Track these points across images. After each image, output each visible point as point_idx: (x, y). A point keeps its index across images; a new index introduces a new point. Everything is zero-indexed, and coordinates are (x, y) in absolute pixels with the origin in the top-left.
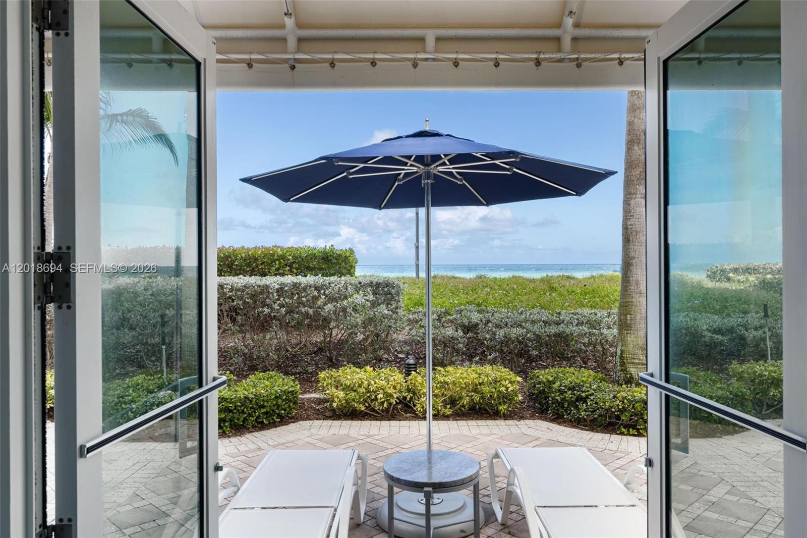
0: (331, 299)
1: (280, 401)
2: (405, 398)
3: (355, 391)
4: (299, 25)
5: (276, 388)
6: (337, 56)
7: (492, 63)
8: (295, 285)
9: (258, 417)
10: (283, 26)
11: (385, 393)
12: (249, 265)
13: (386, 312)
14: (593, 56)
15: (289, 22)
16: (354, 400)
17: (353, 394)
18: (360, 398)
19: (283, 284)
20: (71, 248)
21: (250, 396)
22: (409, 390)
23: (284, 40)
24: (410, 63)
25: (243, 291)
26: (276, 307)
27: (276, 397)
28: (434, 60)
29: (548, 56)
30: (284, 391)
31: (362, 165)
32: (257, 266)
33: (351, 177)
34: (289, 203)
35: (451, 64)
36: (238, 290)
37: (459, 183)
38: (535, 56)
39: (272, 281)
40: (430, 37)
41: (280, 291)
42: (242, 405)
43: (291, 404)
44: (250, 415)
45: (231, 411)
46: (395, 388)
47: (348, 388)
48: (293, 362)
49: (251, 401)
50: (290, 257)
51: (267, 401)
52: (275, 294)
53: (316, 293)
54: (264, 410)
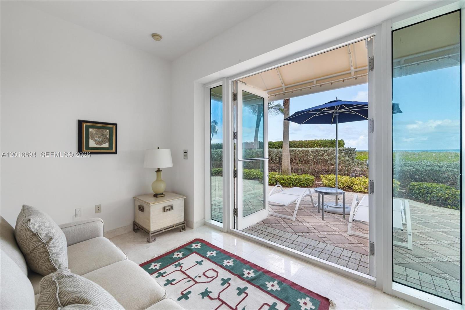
0: (328, 154)
1: (307, 181)
2: (350, 185)
3: (331, 181)
4: (285, 85)
5: (306, 177)
6: (293, 90)
7: (330, 84)
8: (317, 150)
9: (300, 184)
10: (282, 86)
11: (341, 182)
12: (307, 145)
13: (348, 159)
14: (360, 75)
15: (283, 85)
16: (331, 184)
17: (331, 182)
18: (333, 183)
19: (313, 150)
20: (237, 131)
21: (298, 178)
22: (351, 183)
23: (283, 89)
24: (309, 88)
25: (301, 152)
26: (311, 156)
27: (306, 179)
28: (316, 86)
29: (346, 78)
30: (309, 178)
31: (319, 112)
32: (309, 146)
33: (316, 116)
34: (301, 125)
35: (320, 86)
36: (300, 151)
37: (354, 114)
38: (342, 79)
39: (310, 149)
40: (315, 81)
41: (312, 152)
42: (296, 180)
43: (311, 183)
44: (298, 183)
45: (293, 181)
46: (345, 181)
47: (329, 180)
48: (318, 173)
49: (298, 180)
50: (320, 143)
51: (303, 180)
52: (311, 153)
53: (323, 152)
54: (302, 183)
